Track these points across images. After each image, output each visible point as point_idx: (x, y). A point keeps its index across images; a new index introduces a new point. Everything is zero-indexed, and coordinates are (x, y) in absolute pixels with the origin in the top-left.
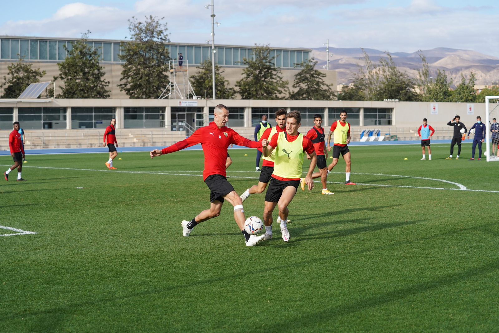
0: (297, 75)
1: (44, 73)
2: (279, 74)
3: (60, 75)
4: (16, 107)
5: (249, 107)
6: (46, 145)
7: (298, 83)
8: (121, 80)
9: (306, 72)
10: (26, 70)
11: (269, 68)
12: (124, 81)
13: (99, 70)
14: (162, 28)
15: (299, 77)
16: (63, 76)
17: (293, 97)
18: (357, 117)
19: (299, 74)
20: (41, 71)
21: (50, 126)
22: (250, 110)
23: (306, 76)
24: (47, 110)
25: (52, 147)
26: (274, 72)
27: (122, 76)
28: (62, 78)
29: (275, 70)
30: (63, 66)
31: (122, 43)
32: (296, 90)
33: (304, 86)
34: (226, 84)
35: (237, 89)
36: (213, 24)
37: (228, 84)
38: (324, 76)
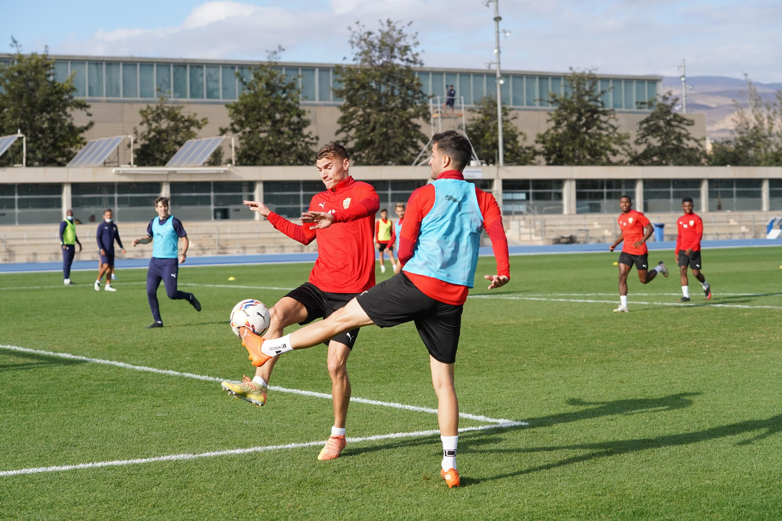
0: (641, 123)
1: (205, 121)
2: (612, 122)
3: (232, 125)
4: (166, 182)
5: (571, 180)
6: (223, 249)
7: (644, 136)
8: (338, 133)
9: (658, 117)
10: (173, 116)
11: (594, 111)
12: (342, 135)
13: (299, 116)
14: (409, 41)
15: (645, 125)
16: (237, 127)
17: (636, 160)
18: (759, 195)
19: (647, 121)
20: (199, 118)
21: (225, 215)
22: (574, 184)
23: (659, 123)
24: (220, 186)
25: (233, 252)
26: (603, 118)
27: (339, 127)
28: (235, 131)
29: (604, 113)
30: (236, 110)
31: (337, 69)
32: (641, 149)
33: (655, 142)
34: (520, 138)
35: (539, 147)
36: (497, 34)
37: (525, 139)
38: (691, 123)
